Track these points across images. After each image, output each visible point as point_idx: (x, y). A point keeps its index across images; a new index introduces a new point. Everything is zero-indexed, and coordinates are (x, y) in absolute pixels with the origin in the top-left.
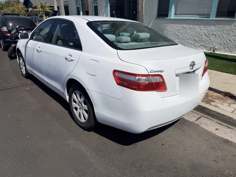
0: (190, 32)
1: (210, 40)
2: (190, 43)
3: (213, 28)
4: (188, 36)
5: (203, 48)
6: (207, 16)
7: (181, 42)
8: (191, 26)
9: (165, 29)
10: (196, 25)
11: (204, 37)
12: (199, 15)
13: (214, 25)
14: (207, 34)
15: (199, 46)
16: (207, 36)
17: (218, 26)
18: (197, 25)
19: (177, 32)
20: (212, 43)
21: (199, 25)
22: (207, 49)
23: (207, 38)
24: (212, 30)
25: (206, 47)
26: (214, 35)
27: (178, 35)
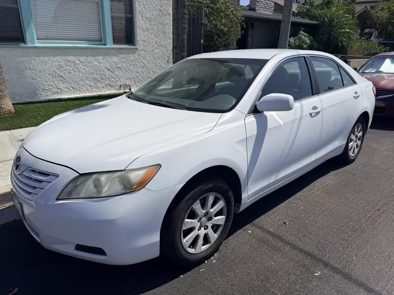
0: (83, 67)
1: (115, 76)
2: (89, 86)
3: (115, 59)
4: (81, 75)
5: (110, 89)
6: (98, 43)
7: (72, 87)
8: (83, 59)
9: (26, 68)
10: (91, 56)
11: (108, 73)
12: (88, 40)
13: (116, 55)
14: (109, 68)
15: (103, 87)
16: (111, 71)
17: (121, 56)
18: (93, 57)
19: (57, 71)
20: (120, 80)
21: (95, 56)
22: (115, 89)
23: (111, 73)
24: (115, 62)
25: (114, 86)
26: (119, 68)
27: (61, 77)
